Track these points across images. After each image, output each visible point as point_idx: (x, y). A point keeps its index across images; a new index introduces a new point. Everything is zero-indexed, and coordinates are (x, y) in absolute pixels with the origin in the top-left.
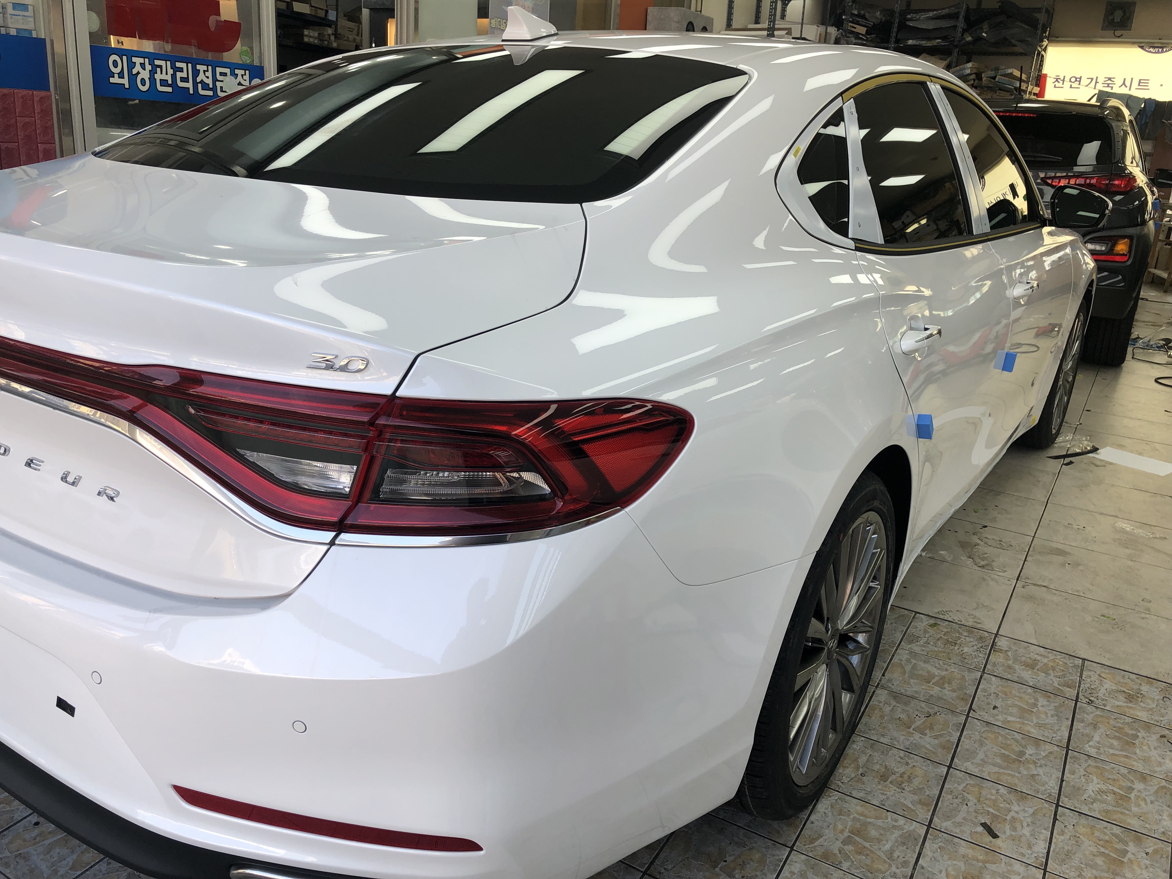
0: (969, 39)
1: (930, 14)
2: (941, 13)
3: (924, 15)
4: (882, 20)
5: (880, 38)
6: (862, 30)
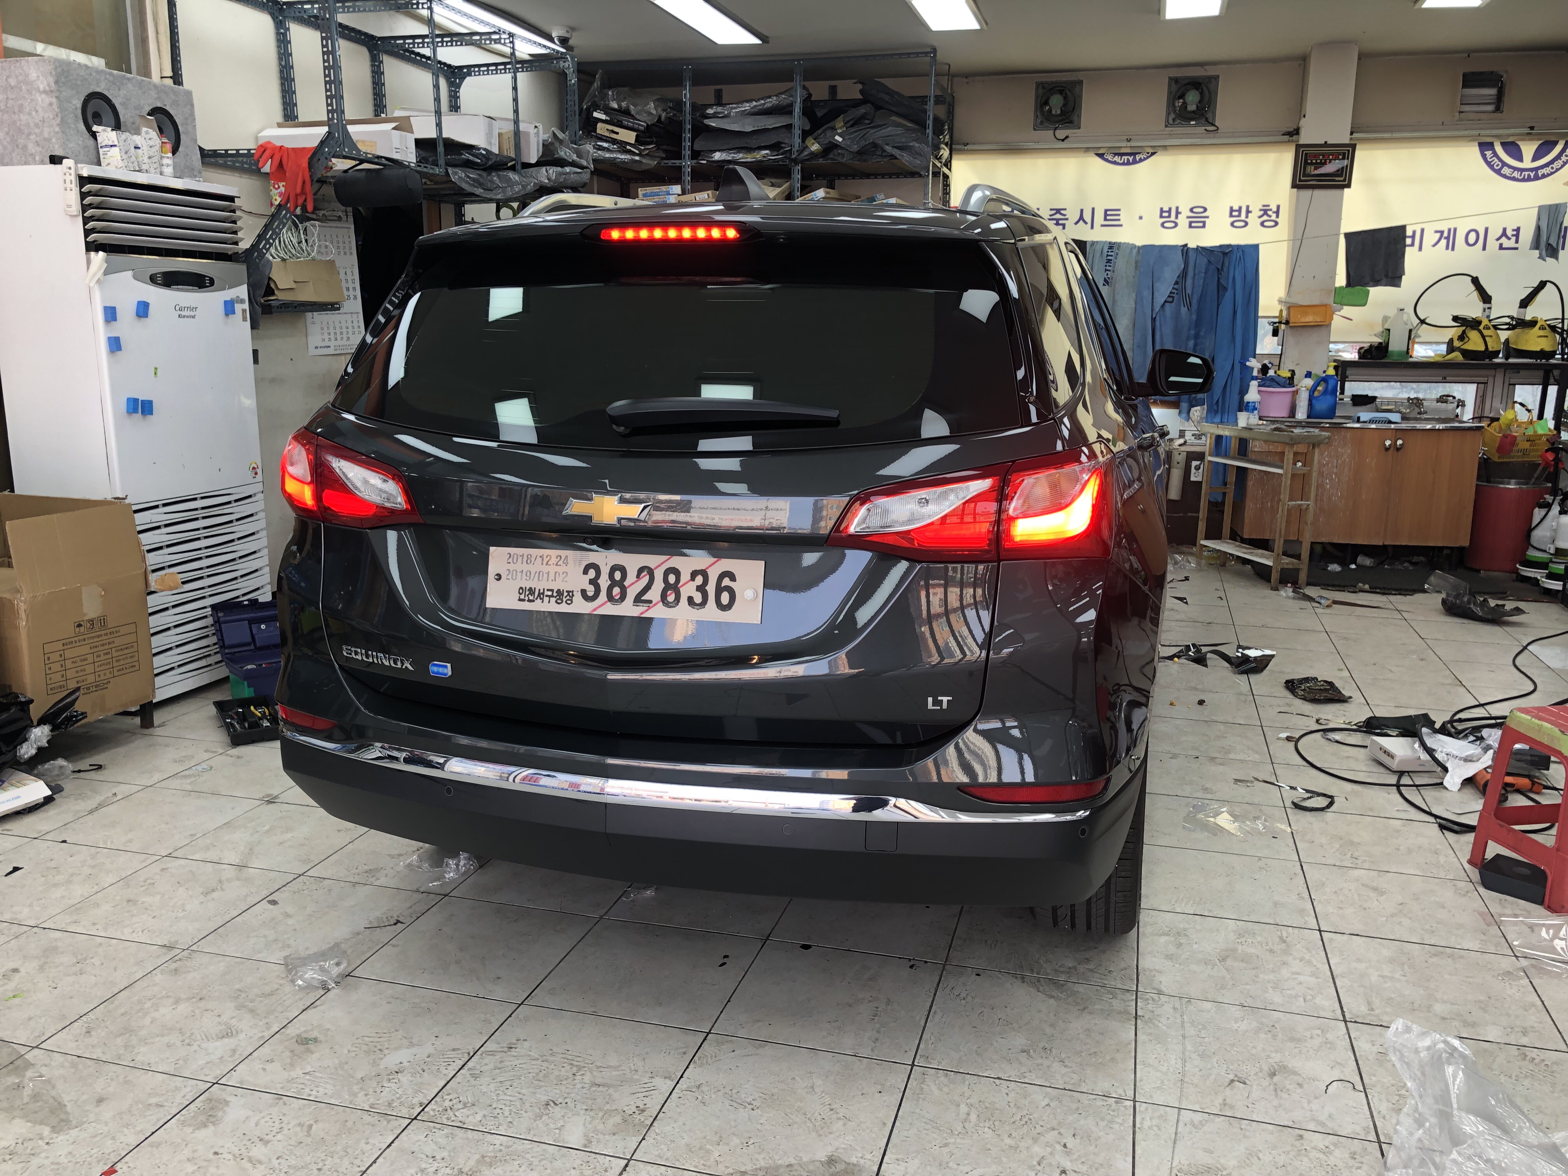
0: (815, 147)
1: (747, 107)
2: (764, 104)
3: (735, 108)
4: (660, 117)
5: (665, 151)
6: (629, 136)
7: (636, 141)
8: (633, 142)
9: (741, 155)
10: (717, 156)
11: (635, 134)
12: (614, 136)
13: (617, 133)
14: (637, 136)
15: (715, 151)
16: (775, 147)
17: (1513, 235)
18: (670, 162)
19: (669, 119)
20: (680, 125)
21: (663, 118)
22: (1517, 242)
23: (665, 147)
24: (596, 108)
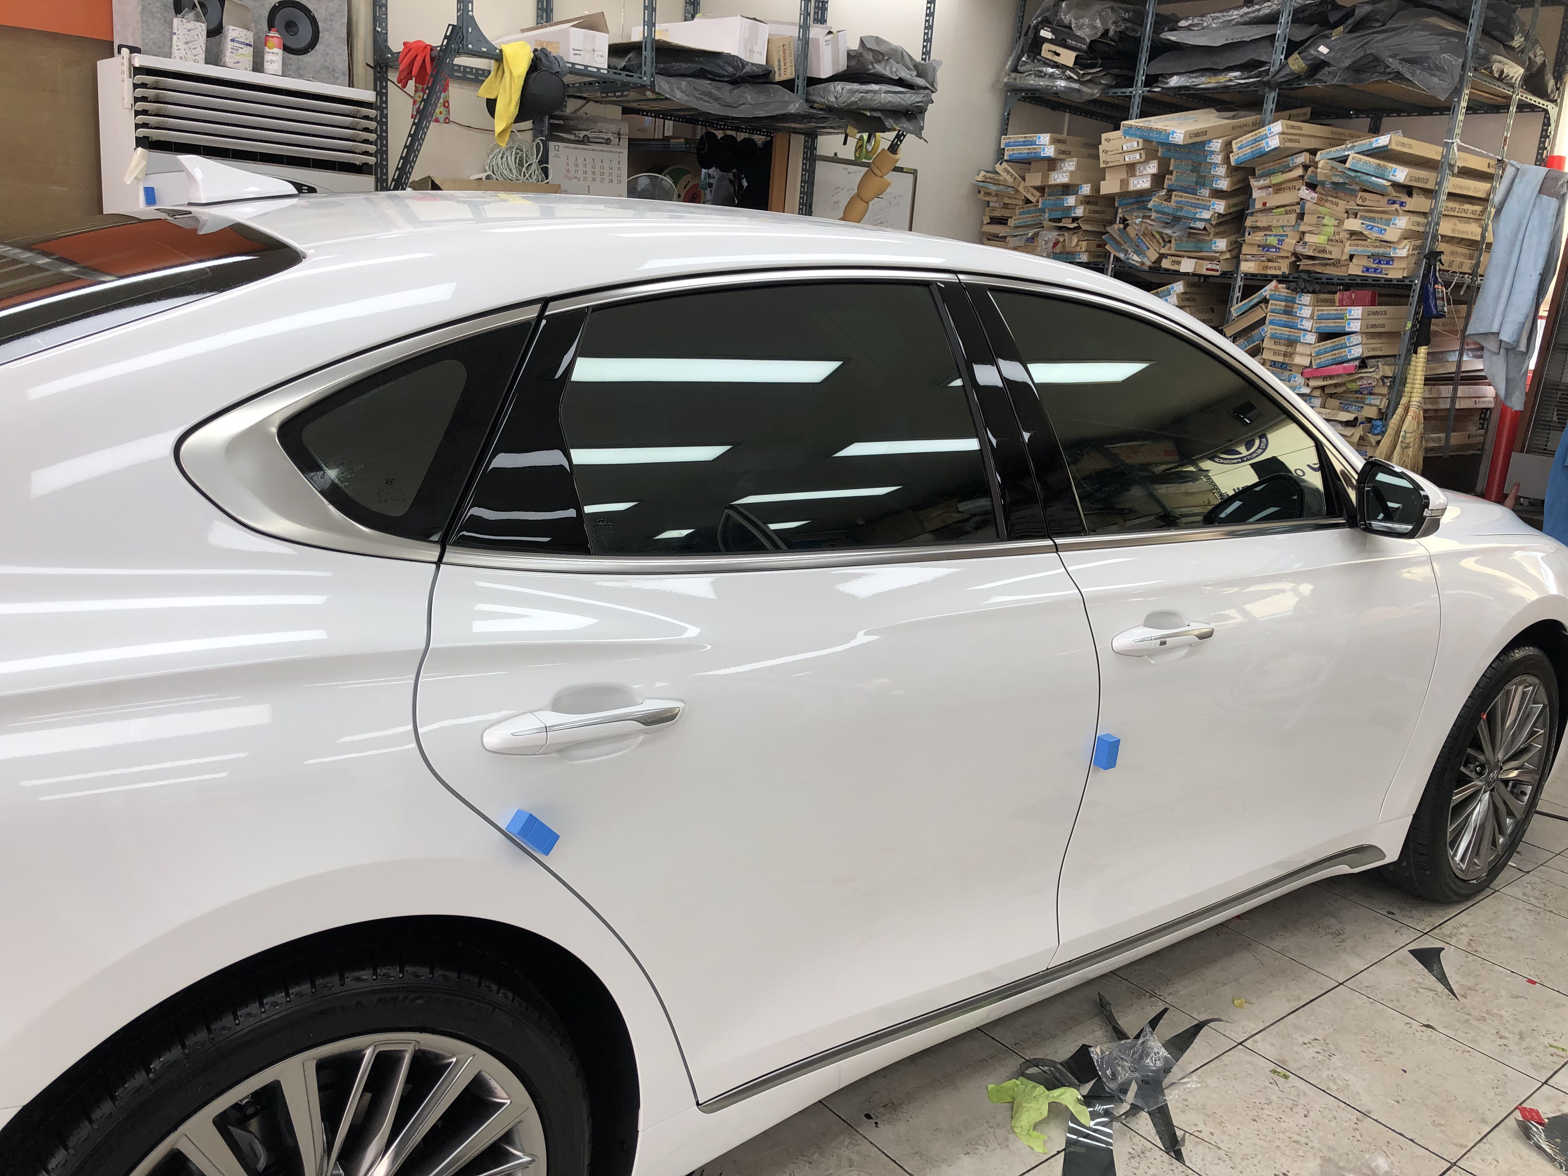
0: (1298, 65)
1: (1235, 14)
2: (1259, 10)
3: (1218, 18)
4: (1106, 32)
5: (1116, 76)
6: (1068, 57)
7: (1075, 64)
8: (1071, 64)
9: (1203, 79)
10: (1174, 81)
11: (1074, 54)
12: (1056, 59)
13: (1058, 55)
14: (1077, 57)
15: (1172, 75)
16: (1248, 67)
18: (1119, 91)
19: (1122, 35)
20: (1138, 42)
21: (1111, 33)
23: (1115, 71)
24: (1046, 22)
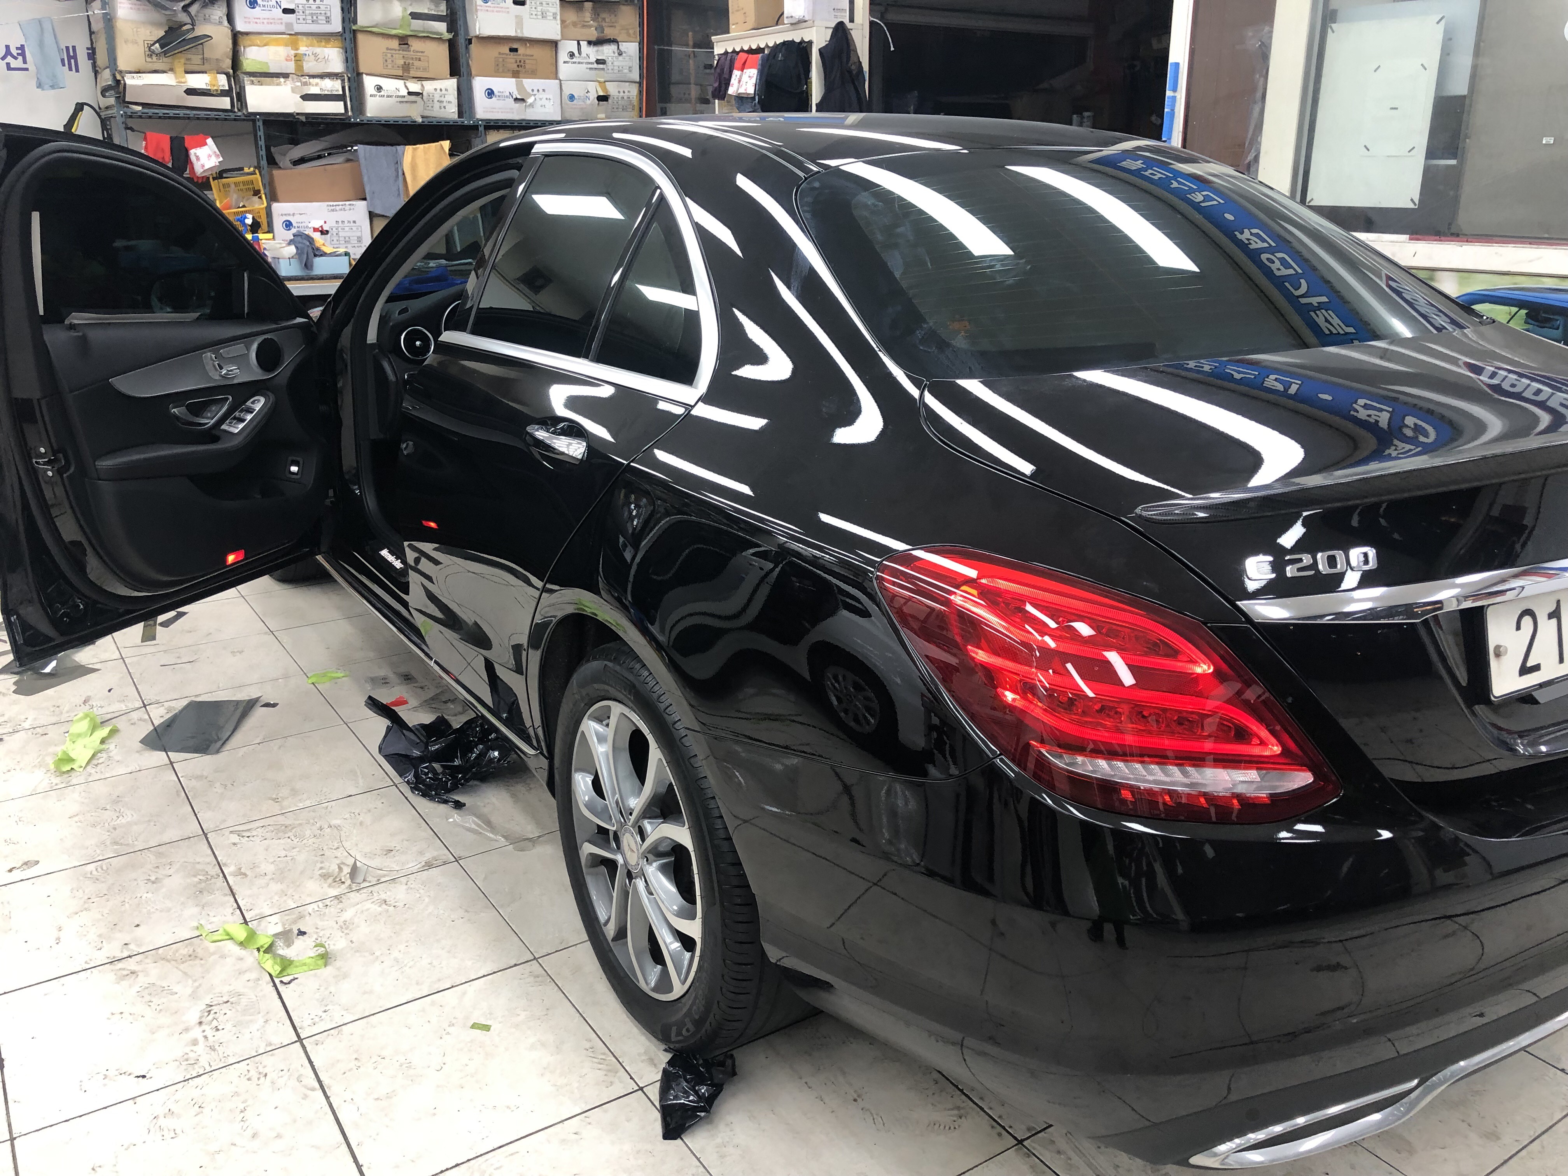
17: (18, 54)
22: (25, 62)
